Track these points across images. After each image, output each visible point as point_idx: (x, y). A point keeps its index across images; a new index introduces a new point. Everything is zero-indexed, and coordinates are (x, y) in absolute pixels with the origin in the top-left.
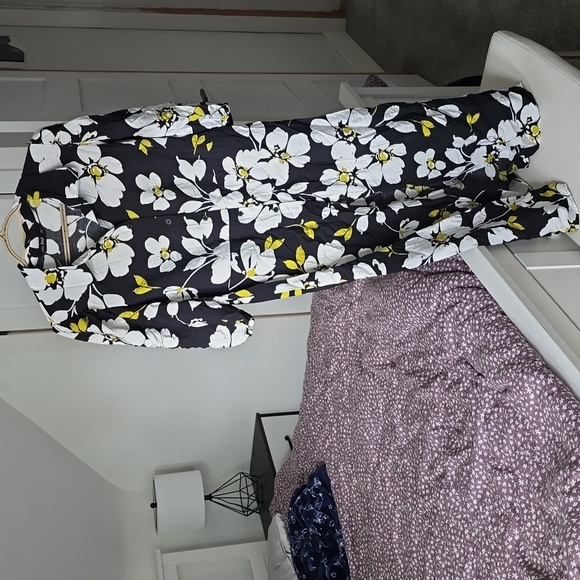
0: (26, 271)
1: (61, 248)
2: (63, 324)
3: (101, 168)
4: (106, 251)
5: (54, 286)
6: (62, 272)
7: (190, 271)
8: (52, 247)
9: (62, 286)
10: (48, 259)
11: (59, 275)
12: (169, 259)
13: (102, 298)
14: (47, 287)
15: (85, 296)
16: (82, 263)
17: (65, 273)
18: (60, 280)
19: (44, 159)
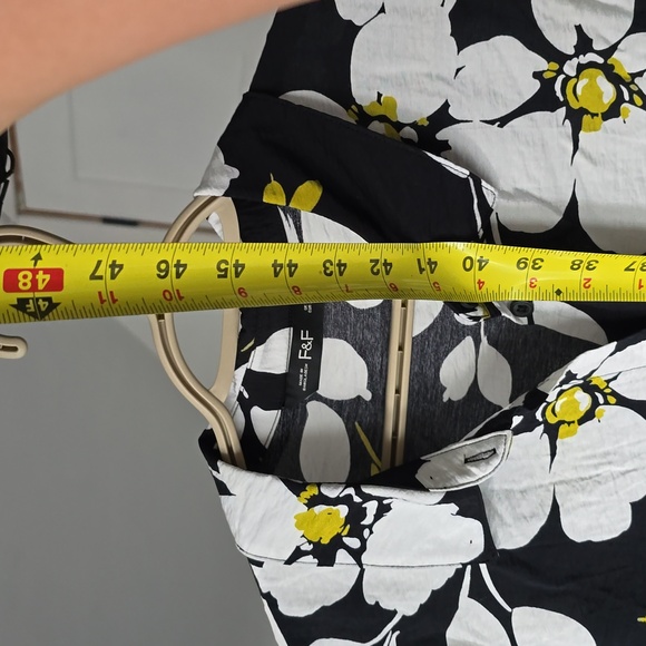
0: (226, 473)
1: (377, 379)
3: (615, 79)
4: (552, 432)
5: (325, 554)
6: (372, 507)
8: (343, 371)
9: (357, 555)
10: (320, 420)
11: (356, 515)
13: (505, 620)
14: (298, 554)
15: (441, 605)
16: (464, 482)
17: (383, 509)
18: (356, 531)
19: (382, 10)
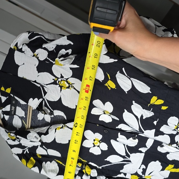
2: (18, 155)
5: (13, 140)
7: (109, 162)
9: (19, 141)
11: (17, 138)
12: (98, 146)
14: (9, 139)
19: (24, 64)
